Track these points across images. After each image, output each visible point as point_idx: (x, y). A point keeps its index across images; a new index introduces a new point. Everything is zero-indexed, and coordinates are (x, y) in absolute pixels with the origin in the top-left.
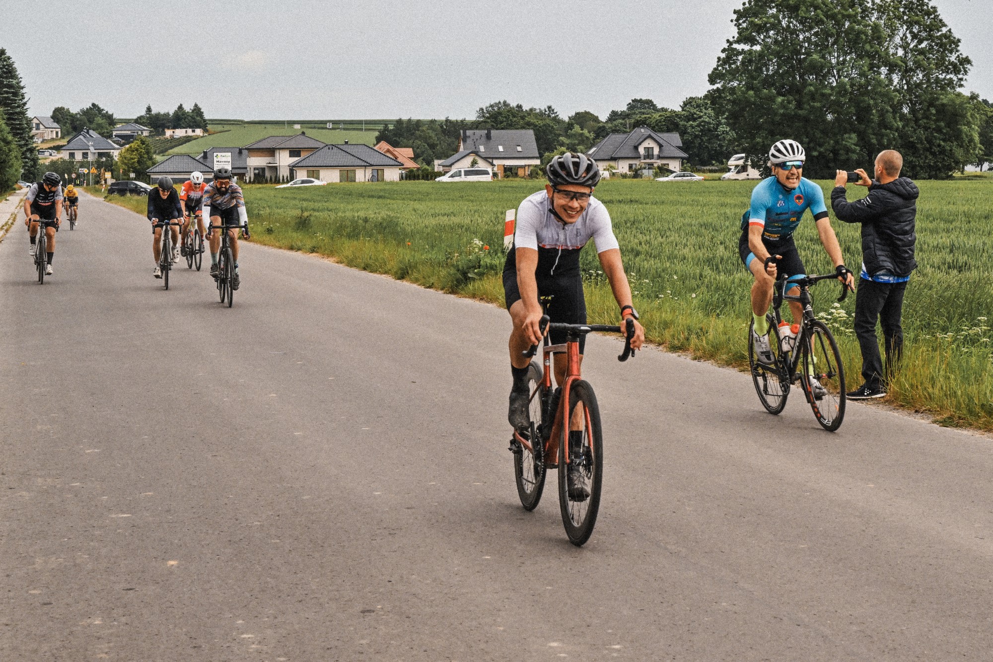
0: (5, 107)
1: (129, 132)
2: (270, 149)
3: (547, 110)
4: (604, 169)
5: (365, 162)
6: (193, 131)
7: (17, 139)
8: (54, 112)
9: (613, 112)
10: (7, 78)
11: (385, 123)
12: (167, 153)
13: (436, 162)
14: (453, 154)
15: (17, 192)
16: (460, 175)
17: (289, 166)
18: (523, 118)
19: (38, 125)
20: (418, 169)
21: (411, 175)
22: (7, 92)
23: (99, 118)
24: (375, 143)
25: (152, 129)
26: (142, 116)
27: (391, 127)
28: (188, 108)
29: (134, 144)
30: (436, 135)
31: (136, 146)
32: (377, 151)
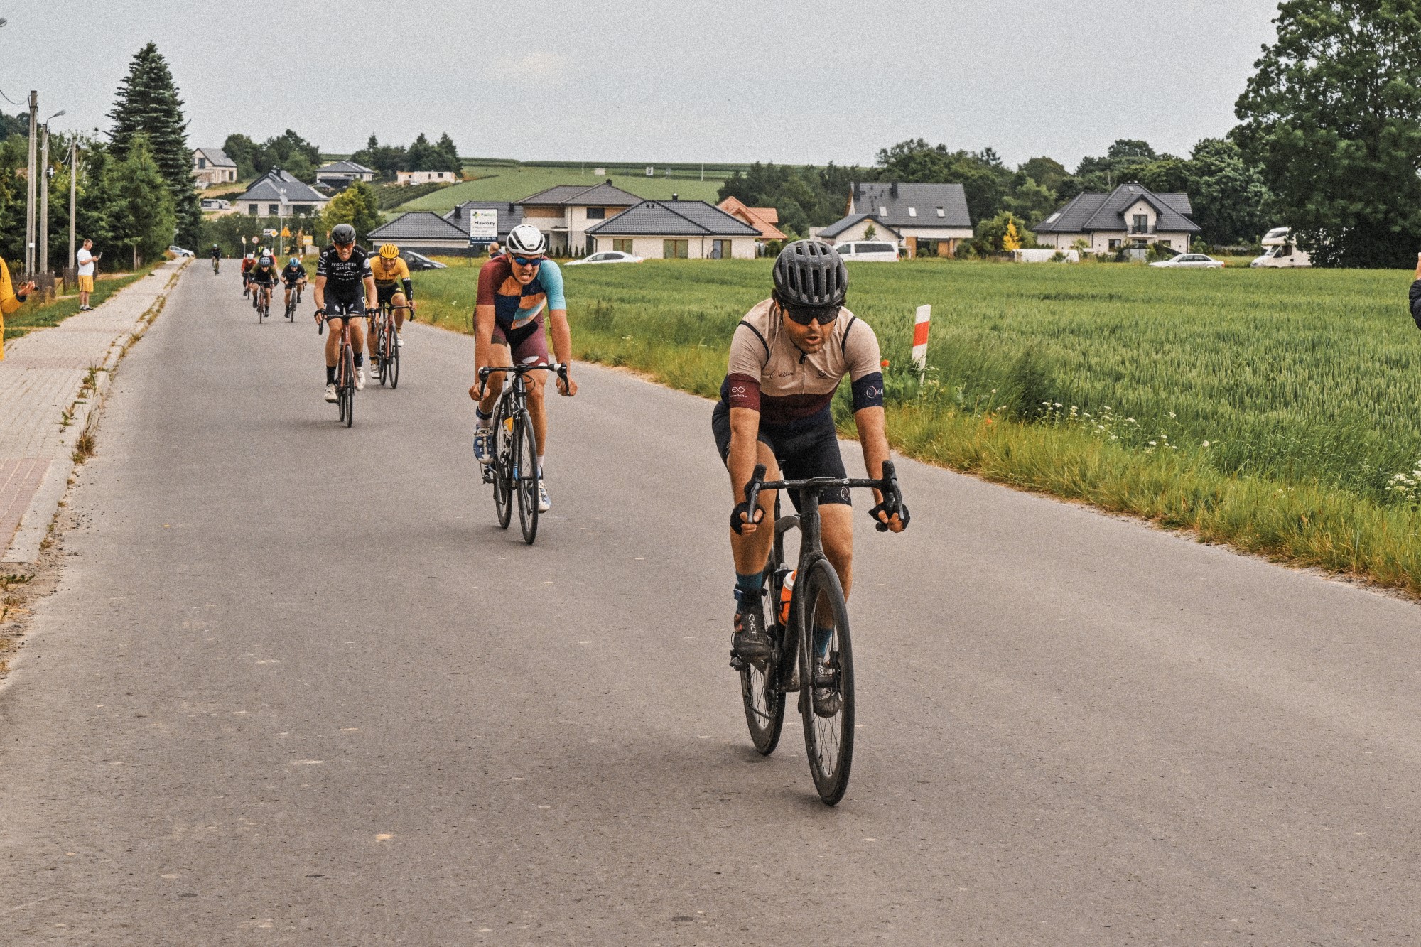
0: (156, 132)
1: (341, 176)
2: (557, 205)
3: (985, 154)
4: (1072, 247)
5: (703, 228)
6: (441, 176)
7: (169, 182)
8: (227, 142)
9: (1086, 159)
10: (156, 88)
11: (736, 169)
12: (399, 209)
13: (813, 231)
14: (840, 219)
15: (168, 263)
16: (849, 252)
17: (586, 232)
18: (948, 165)
19: (202, 161)
21: (771, 250)
22: (156, 110)
23: (296, 153)
24: (718, 199)
25: (377, 171)
26: (363, 152)
27: (744, 175)
28: (433, 140)
29: (349, 194)
30: (814, 189)
31: (351, 196)
32: (721, 212)
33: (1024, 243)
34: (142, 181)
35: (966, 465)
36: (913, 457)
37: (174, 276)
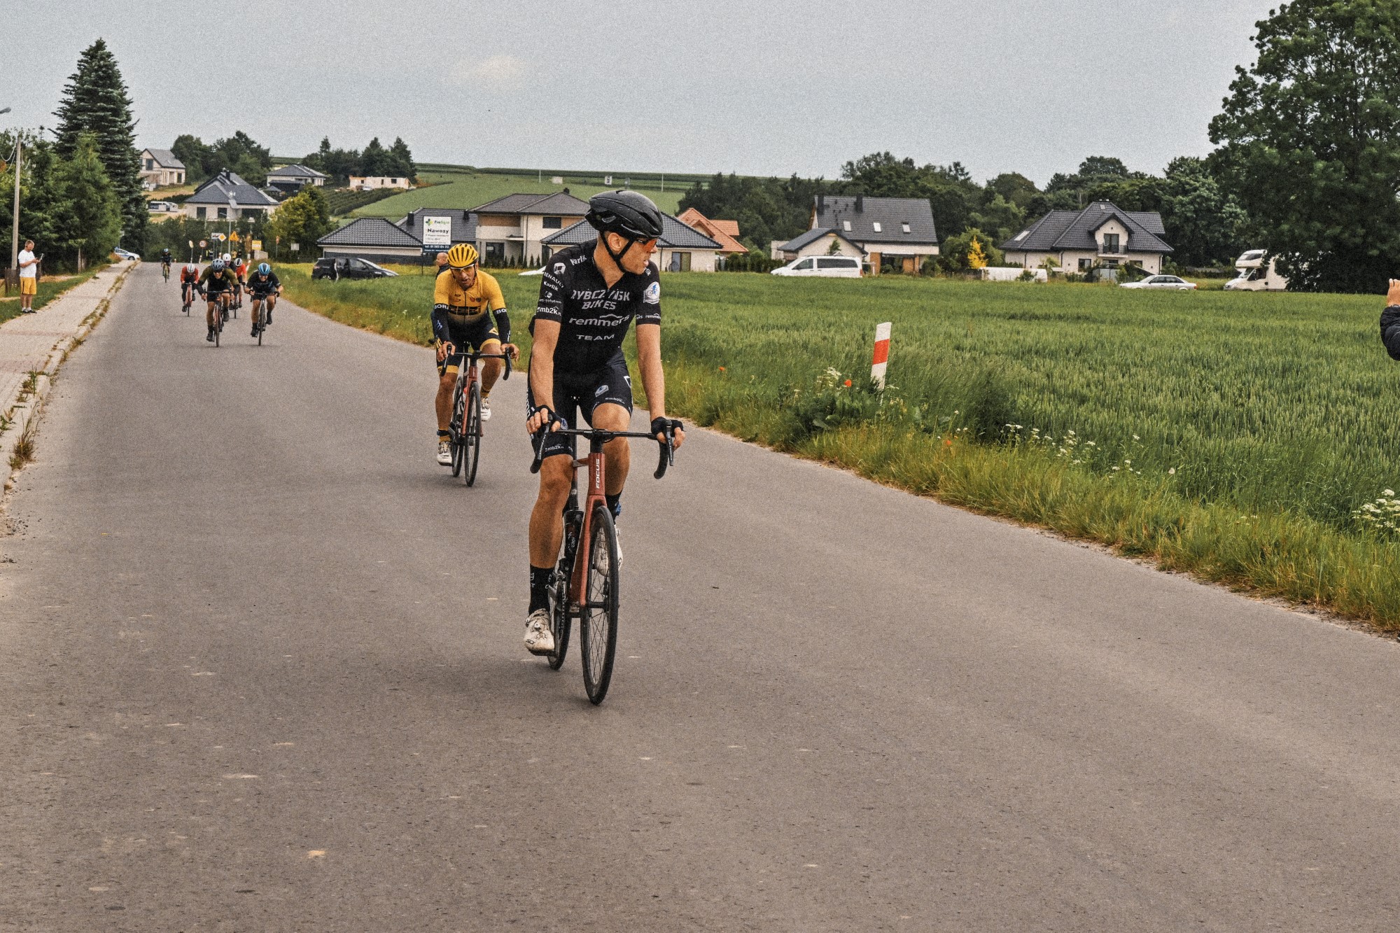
0: (101, 132)
1: (293, 180)
2: (512, 213)
3: (953, 169)
4: (1040, 267)
6: (394, 181)
7: (115, 183)
8: (177, 142)
9: (1057, 176)
10: (104, 86)
11: (697, 180)
12: (350, 214)
13: (775, 245)
14: (802, 234)
15: (112, 265)
16: (811, 267)
17: (542, 242)
18: (914, 180)
19: (150, 162)
20: (746, 254)
21: (732, 264)
22: (104, 109)
23: (246, 155)
24: (678, 209)
25: (329, 175)
26: (316, 155)
27: (705, 187)
28: (387, 144)
29: (300, 198)
30: (777, 201)
31: (301, 201)
32: (681, 224)
33: (991, 263)
34: (88, 181)
35: (924, 488)
36: (870, 478)
37: (119, 279)
